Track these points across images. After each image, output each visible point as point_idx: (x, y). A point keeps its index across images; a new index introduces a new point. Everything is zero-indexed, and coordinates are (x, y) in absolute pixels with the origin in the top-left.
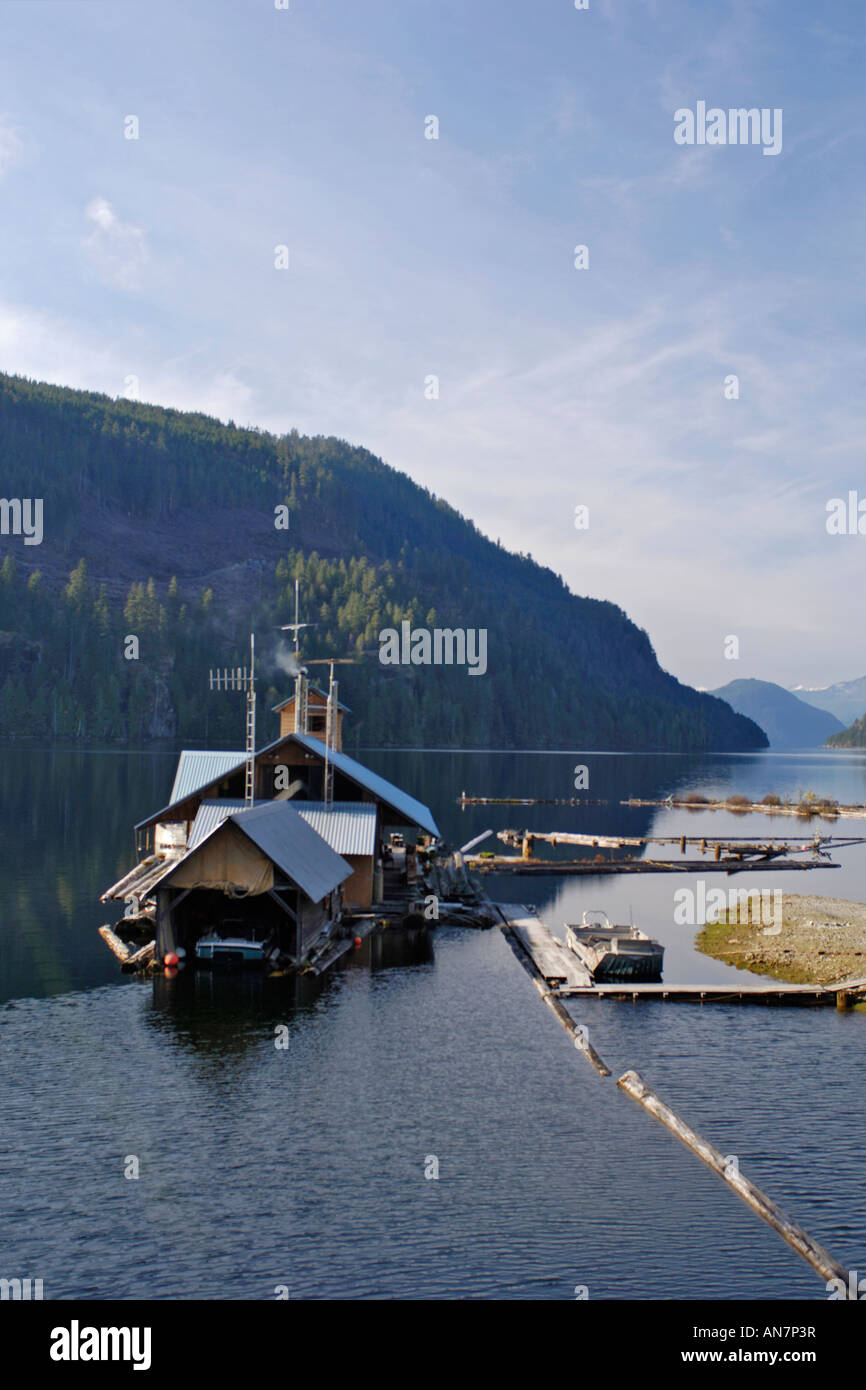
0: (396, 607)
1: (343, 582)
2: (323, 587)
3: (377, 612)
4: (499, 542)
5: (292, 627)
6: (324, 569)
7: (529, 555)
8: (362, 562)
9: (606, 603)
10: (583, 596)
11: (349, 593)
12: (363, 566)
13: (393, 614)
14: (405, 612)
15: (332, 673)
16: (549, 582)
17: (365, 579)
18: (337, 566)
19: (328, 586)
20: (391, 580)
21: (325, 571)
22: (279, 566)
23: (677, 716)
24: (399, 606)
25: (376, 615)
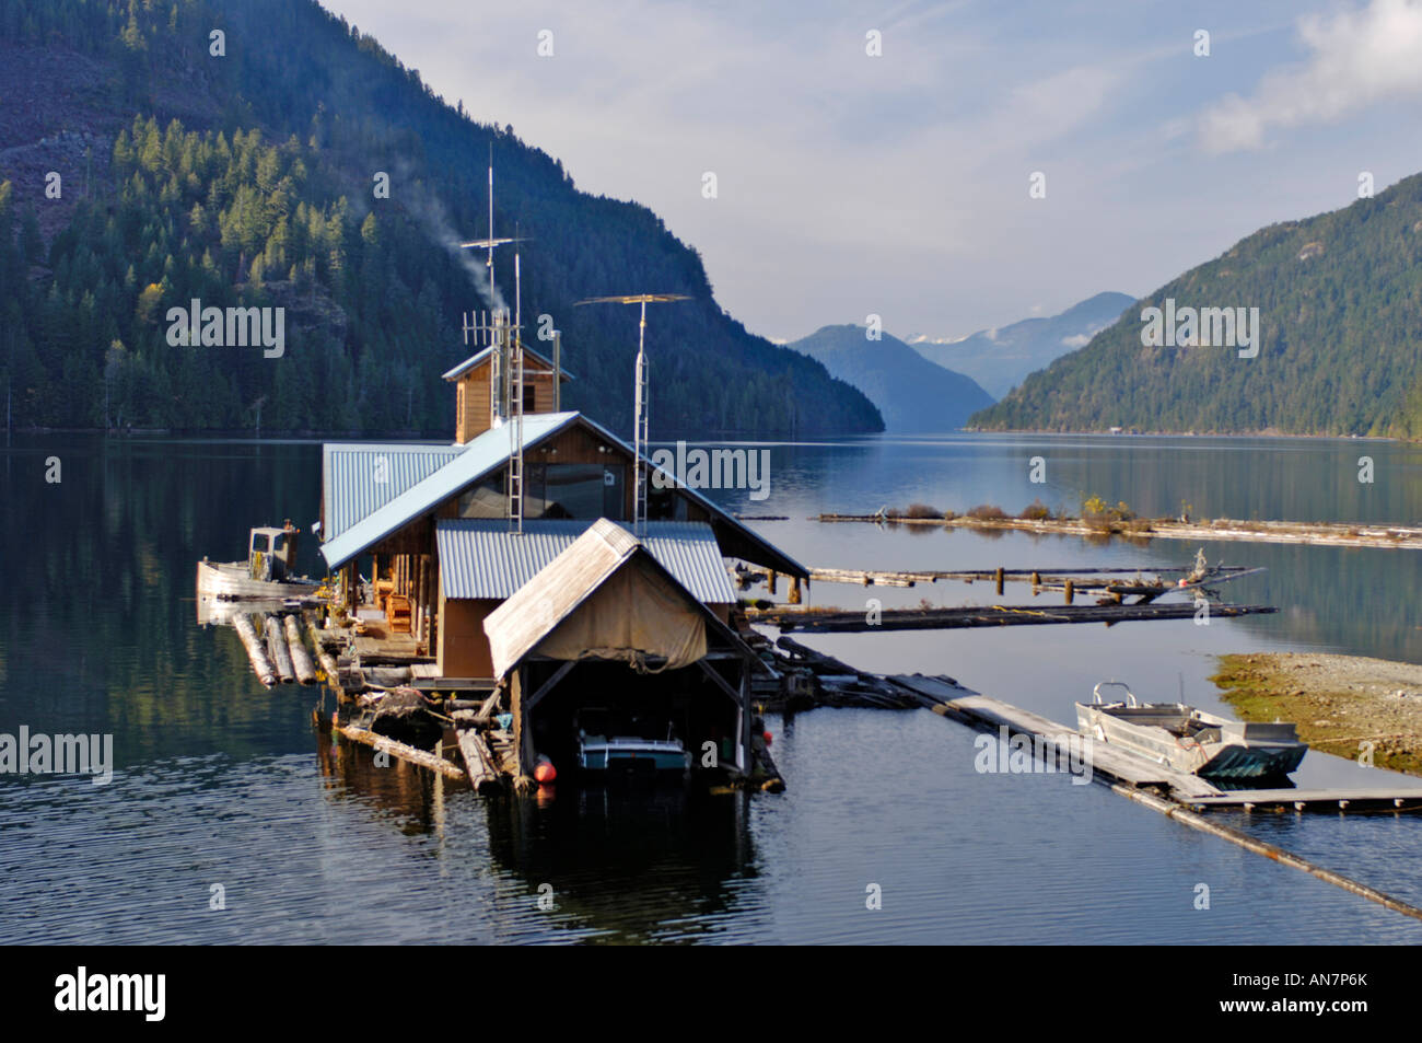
0: (312, 210)
1: (225, 171)
2: (192, 177)
3: (282, 219)
4: (460, 107)
5: (483, 244)
6: (192, 150)
7: (509, 128)
8: (253, 138)
9: (632, 205)
10: (596, 194)
11: (236, 188)
12: (255, 144)
13: (308, 222)
14: (328, 220)
15: (643, 318)
16: (542, 171)
17: (261, 163)
18: (214, 143)
19: (199, 175)
20: (301, 167)
21: (194, 151)
22: (118, 143)
23: (751, 383)
24: (319, 209)
25: (282, 225)
